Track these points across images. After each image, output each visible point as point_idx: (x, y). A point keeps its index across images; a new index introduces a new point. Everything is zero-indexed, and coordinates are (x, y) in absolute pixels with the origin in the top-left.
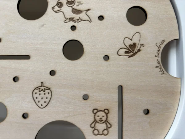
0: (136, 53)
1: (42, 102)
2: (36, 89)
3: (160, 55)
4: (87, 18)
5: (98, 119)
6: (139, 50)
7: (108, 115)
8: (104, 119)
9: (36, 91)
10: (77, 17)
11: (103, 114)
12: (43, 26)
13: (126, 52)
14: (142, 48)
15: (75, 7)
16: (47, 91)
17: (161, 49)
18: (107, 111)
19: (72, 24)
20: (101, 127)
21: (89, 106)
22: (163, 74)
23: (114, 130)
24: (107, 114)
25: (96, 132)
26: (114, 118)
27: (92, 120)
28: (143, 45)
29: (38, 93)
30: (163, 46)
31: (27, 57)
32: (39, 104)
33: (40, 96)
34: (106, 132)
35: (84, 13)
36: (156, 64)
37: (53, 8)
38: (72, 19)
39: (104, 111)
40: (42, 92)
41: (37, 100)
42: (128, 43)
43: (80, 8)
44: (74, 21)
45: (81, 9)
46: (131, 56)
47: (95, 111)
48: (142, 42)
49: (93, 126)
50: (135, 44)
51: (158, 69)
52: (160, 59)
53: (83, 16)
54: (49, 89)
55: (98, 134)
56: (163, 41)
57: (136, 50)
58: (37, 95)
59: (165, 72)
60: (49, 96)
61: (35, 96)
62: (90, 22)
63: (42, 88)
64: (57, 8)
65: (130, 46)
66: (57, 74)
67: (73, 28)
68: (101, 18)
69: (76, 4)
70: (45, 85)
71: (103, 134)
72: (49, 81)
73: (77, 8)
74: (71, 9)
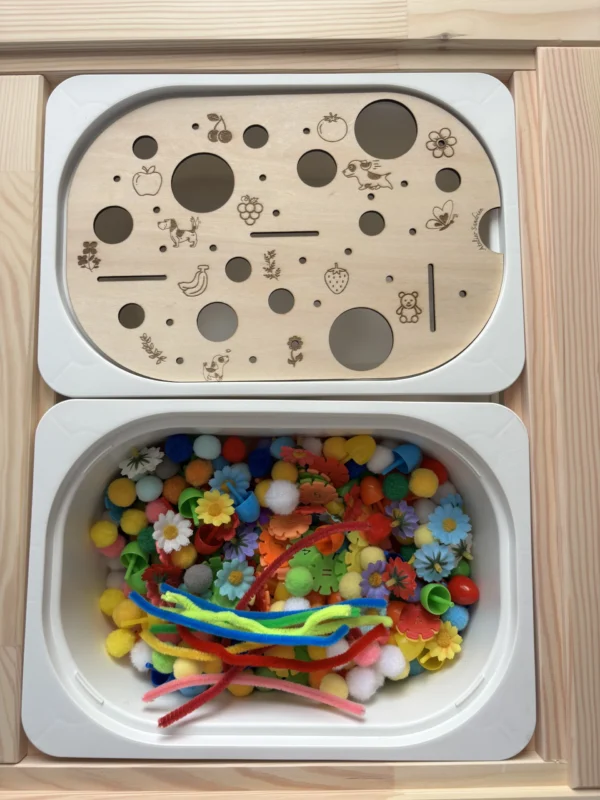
0: (448, 225)
1: (337, 286)
2: (329, 271)
3: (477, 227)
4: (386, 184)
5: (405, 304)
6: (452, 222)
7: (418, 299)
8: (413, 303)
9: (329, 273)
10: (374, 182)
11: (411, 297)
12: (332, 194)
13: (436, 225)
14: (455, 219)
15: (371, 170)
16: (343, 273)
17: (479, 220)
18: (415, 295)
19: (369, 191)
20: (409, 313)
21: (392, 292)
22: (482, 248)
23: (425, 317)
24: (415, 298)
25: (403, 319)
26: (424, 302)
27: (398, 304)
28: (456, 216)
29: (332, 276)
30: (481, 216)
31: (316, 233)
32: (334, 290)
33: (333, 279)
34: (415, 319)
35: (383, 177)
36: (473, 237)
37: (344, 172)
38: (368, 186)
39: (412, 294)
40: (337, 275)
41: (330, 285)
42: (439, 213)
43: (378, 171)
44: (371, 188)
45: (380, 173)
46: (442, 229)
47: (402, 294)
48: (454, 212)
49: (399, 311)
50: (446, 215)
51: (476, 244)
52: (477, 232)
53: (381, 181)
54: (345, 270)
55: (406, 322)
56: (481, 210)
57: (448, 222)
58: (331, 279)
59: (484, 247)
60: (346, 279)
61: (328, 280)
62: (392, 188)
63: (337, 270)
64: (348, 172)
65: (441, 217)
66: (354, 252)
67: (371, 196)
68: (405, 183)
69: (373, 166)
70: (340, 266)
71: (412, 321)
72: (345, 261)
73: (374, 171)
74: (366, 173)
